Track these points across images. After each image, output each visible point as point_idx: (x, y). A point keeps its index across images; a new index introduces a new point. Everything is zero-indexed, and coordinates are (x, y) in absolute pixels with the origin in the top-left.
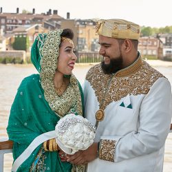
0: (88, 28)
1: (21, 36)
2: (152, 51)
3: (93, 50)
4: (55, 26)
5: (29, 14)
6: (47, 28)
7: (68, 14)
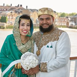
0: (34, 13)
1: (4, 16)
2: (64, 23)
3: (37, 23)
4: (20, 12)
5: (9, 6)
6: (16, 13)
7: (27, 7)
